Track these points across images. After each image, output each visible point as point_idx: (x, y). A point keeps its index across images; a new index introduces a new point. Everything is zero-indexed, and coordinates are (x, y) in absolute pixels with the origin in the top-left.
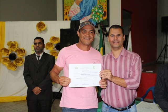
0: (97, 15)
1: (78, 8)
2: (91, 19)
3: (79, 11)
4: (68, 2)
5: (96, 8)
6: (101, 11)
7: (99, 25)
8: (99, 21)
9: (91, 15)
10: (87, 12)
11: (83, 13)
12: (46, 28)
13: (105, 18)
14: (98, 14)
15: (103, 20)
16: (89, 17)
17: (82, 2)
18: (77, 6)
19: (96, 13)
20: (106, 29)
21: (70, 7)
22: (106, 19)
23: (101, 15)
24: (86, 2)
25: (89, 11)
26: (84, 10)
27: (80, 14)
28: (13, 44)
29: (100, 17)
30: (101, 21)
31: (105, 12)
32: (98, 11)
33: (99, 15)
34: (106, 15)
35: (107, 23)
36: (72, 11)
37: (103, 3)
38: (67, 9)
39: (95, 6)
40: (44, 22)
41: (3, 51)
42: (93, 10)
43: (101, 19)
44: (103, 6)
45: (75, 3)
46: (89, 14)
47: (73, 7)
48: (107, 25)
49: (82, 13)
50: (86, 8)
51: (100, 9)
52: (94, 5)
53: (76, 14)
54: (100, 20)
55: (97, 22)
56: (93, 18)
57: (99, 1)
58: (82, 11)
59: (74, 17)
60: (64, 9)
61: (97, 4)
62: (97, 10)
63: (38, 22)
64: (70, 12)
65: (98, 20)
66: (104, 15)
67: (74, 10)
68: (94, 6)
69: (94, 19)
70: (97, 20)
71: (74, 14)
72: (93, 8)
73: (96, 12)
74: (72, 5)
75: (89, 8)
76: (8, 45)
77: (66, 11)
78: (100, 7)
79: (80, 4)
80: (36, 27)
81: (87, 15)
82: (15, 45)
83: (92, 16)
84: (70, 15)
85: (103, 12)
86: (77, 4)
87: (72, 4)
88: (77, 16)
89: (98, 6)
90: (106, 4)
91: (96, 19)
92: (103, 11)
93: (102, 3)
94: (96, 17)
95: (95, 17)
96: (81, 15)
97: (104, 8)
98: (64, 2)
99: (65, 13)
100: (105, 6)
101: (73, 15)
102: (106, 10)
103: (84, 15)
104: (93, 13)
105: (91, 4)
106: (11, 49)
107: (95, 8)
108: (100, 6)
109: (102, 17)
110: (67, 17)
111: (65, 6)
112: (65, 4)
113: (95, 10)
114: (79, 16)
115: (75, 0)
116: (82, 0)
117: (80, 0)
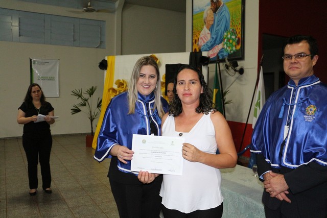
0: (230, 43)
1: (208, 33)
2: (223, 48)
3: (209, 37)
4: (198, 26)
5: (229, 33)
6: (234, 37)
8: (232, 52)
9: (223, 43)
10: (218, 39)
11: (214, 40)
12: (159, 62)
13: (239, 47)
14: (231, 41)
15: (237, 50)
16: (220, 46)
17: (213, 25)
18: (207, 31)
19: (229, 40)
20: (237, 63)
21: (200, 32)
22: (239, 49)
23: (234, 44)
24: (218, 25)
25: (221, 37)
26: (214, 37)
28: (121, 83)
29: (232, 45)
30: (234, 52)
31: (239, 38)
32: (231, 37)
33: (232, 43)
34: (240, 43)
36: (202, 38)
37: (237, 26)
38: (197, 36)
41: (111, 91)
42: (225, 36)
43: (234, 49)
44: (237, 30)
45: (205, 27)
47: (202, 32)
48: (241, 57)
50: (217, 34)
51: (232, 35)
52: (226, 29)
53: (206, 41)
55: (230, 53)
57: (233, 24)
58: (213, 38)
59: (204, 47)
60: (194, 36)
61: (230, 27)
62: (229, 36)
64: (200, 40)
65: (231, 50)
66: (238, 43)
68: (226, 31)
70: (229, 50)
72: (225, 34)
73: (228, 38)
75: (221, 33)
76: (116, 84)
77: (195, 38)
78: (234, 33)
79: (211, 29)
81: (218, 43)
82: (123, 84)
83: (224, 45)
84: (199, 43)
85: (237, 39)
86: (207, 27)
87: (202, 28)
88: (207, 44)
89: (231, 30)
90: (240, 27)
91: (228, 48)
92: (236, 37)
93: (235, 26)
94: (229, 45)
95: (227, 45)
96: (212, 43)
97: (238, 33)
98: (194, 25)
99: (194, 41)
100: (239, 31)
101: (203, 44)
102: (239, 36)
103: (215, 44)
104: (225, 41)
105: (223, 28)
106: (119, 89)
107: (227, 33)
108: (233, 30)
109: (236, 46)
110: (195, 46)
111: (194, 31)
112: (194, 28)
113: (227, 36)
114: (209, 44)
115: (205, 23)
116: (213, 22)
117: (211, 23)
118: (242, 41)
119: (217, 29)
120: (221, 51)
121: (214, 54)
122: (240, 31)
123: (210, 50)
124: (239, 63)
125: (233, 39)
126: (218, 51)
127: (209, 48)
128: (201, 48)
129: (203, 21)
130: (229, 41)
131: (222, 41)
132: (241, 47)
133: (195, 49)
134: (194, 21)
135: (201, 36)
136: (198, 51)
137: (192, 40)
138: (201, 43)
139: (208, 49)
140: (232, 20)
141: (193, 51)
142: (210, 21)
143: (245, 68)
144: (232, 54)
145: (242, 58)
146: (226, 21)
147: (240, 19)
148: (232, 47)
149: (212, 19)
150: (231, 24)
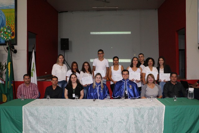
0: (6, 35)
5: (5, 28)
6: (9, 31)
7: (7, 43)
13: (13, 38)
14: (7, 33)
20: (14, 47)
23: (10, 35)
30: (10, 40)
31: (13, 32)
32: (6, 31)
33: (8, 35)
35: (15, 42)
39: (4, 27)
42: (1, 30)
43: (10, 38)
44: (11, 27)
54: (8, 39)
55: (6, 41)
57: (8, 23)
61: (6, 25)
62: (5, 30)
65: (7, 39)
66: (13, 35)
68: (2, 26)
69: (3, 37)
70: (5, 38)
72: (2, 28)
73: (4, 31)
78: (9, 28)
83: (1, 35)
85: (12, 32)
89: (7, 27)
90: (14, 26)
91: (4, 37)
92: (11, 31)
93: (10, 25)
94: (5, 36)
95: (3, 36)
97: (12, 29)
102: (14, 31)
104: (2, 32)
109: (11, 37)
118: (15, 34)
122: (14, 28)
130: (6, 33)
132: (15, 38)
140: (8, 21)
145: (16, 44)
146: (3, 21)
147: (14, 22)
150: (6, 23)
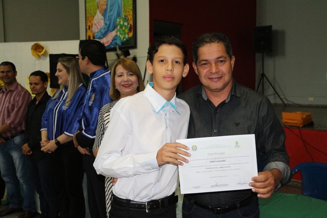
0: (123, 31)
1: (102, 19)
2: (116, 36)
4: (91, 10)
5: (121, 19)
6: (126, 24)
8: (125, 39)
9: (116, 30)
10: (111, 25)
11: (108, 26)
12: (46, 51)
13: (131, 35)
14: (124, 28)
15: (129, 38)
16: (113, 33)
18: (101, 17)
19: (121, 27)
21: (93, 17)
22: (132, 37)
23: (127, 31)
24: (111, 11)
25: (114, 24)
26: (108, 23)
27: (104, 29)
30: (127, 40)
31: (131, 25)
32: (123, 24)
33: (124, 31)
34: (132, 30)
37: (129, 12)
38: (90, 21)
40: (42, 43)
42: (118, 23)
43: (127, 36)
45: (98, 12)
46: (114, 29)
47: (96, 17)
48: (133, 45)
49: (106, 28)
50: (110, 20)
51: (125, 21)
52: (119, 15)
53: (100, 28)
56: (118, 35)
57: (125, 9)
58: (106, 24)
59: (98, 34)
60: (87, 21)
61: (123, 13)
62: (122, 23)
63: (33, 43)
64: (93, 26)
65: (124, 38)
66: (130, 30)
67: (98, 23)
68: (119, 17)
70: (122, 38)
71: (98, 28)
72: (118, 20)
73: (121, 25)
74: (95, 15)
75: (114, 19)
77: (89, 24)
78: (126, 19)
79: (104, 14)
80: (31, 51)
81: (112, 30)
83: (117, 32)
84: (93, 30)
85: (129, 26)
86: (100, 12)
87: (95, 13)
88: (100, 31)
89: (123, 16)
90: (131, 13)
91: (121, 36)
92: (128, 24)
93: (127, 12)
94: (121, 32)
97: (130, 19)
98: (87, 9)
99: (88, 27)
100: (130, 17)
101: (97, 31)
102: (131, 22)
103: (108, 30)
104: (119, 27)
105: (116, 14)
107: (120, 19)
108: (125, 16)
109: (128, 34)
110: (89, 33)
111: (87, 15)
112: (87, 12)
113: (120, 22)
114: (103, 31)
115: (98, 7)
116: (106, 7)
117: (104, 7)
118: (134, 28)
119: (110, 15)
120: (114, 39)
121: (108, 42)
122: (132, 17)
123: (104, 37)
124: (131, 51)
125: (126, 26)
126: (112, 39)
127: (103, 35)
128: (96, 35)
129: (96, 5)
131: (115, 27)
132: (133, 35)
133: (89, 37)
134: (87, 5)
135: (95, 21)
136: (92, 38)
137: (86, 25)
138: (95, 29)
139: (102, 37)
140: (124, 5)
141: (87, 39)
142: (103, 5)
143: (138, 56)
144: (125, 42)
145: (135, 46)
146: (119, 7)
147: (132, 6)
148: (125, 35)
149: (105, 3)
150: (123, 9)
